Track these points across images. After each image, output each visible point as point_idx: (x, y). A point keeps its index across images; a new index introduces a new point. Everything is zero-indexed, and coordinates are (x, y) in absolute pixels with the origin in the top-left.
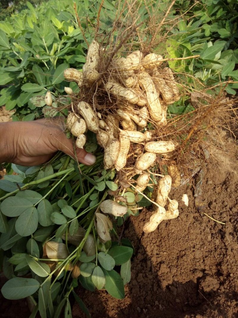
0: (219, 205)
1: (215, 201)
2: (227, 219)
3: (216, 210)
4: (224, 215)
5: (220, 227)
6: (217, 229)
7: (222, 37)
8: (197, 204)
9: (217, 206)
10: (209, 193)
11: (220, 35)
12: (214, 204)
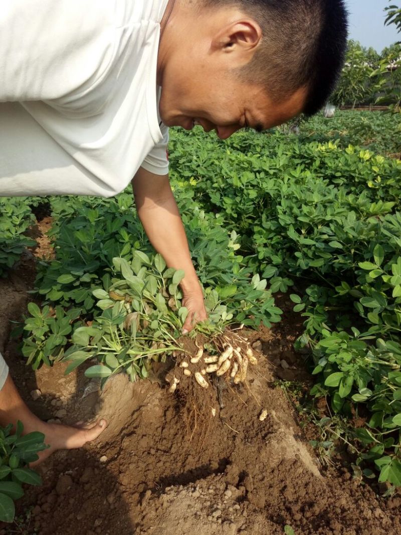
0: (238, 419)
1: (236, 416)
2: (241, 430)
3: (235, 422)
4: (240, 427)
5: (234, 434)
6: (232, 434)
7: (274, 263)
8: (221, 416)
9: (236, 420)
10: (233, 409)
11: (272, 261)
12: (234, 417)
